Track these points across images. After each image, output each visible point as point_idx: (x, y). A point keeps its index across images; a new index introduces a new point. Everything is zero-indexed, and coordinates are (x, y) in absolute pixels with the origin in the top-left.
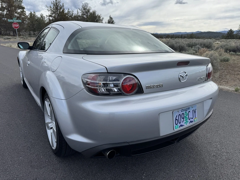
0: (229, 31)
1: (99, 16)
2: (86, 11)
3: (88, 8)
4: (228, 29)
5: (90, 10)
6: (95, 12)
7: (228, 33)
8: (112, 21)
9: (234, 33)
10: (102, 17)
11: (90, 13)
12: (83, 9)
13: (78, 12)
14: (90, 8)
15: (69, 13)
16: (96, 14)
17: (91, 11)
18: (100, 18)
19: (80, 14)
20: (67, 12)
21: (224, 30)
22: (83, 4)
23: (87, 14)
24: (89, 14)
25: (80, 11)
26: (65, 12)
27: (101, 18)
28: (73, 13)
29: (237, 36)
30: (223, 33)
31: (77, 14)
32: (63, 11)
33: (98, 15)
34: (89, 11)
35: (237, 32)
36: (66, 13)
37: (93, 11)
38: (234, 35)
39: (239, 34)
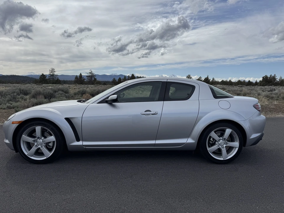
0: (41, 75)
4: (34, 73)
21: (30, 74)
29: (50, 81)
35: (49, 76)
38: (47, 79)
39: (51, 78)
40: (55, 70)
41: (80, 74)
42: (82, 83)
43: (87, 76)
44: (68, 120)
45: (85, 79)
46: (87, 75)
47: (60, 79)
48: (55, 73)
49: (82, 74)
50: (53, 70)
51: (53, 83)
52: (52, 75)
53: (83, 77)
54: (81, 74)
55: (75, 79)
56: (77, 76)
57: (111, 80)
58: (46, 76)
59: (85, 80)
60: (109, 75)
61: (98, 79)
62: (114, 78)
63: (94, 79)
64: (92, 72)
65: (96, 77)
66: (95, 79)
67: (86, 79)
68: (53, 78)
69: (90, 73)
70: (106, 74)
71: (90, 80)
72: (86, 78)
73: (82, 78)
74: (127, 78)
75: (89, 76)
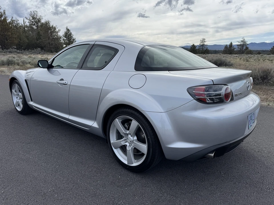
0: (192, 46)
1: (55, 27)
2: (36, 21)
3: (38, 18)
4: (190, 44)
5: (41, 20)
6: (48, 23)
7: (191, 47)
8: (70, 33)
9: (197, 48)
10: (58, 28)
11: (41, 23)
12: (31, 18)
13: (24, 21)
14: (41, 17)
15: (12, 22)
16: (50, 25)
17: (43, 21)
19: (27, 24)
20: (11, 21)
21: (186, 45)
22: (31, 12)
23: (37, 24)
24: (39, 24)
25: (27, 21)
26: (8, 21)
27: (57, 30)
28: (18, 22)
29: (199, 51)
30: (186, 48)
31: (23, 24)
32: (5, 19)
33: (52, 26)
34: (39, 21)
35: (199, 47)
36: (9, 23)
37: (46, 21)
38: (196, 49)
39: (201, 48)
40: (205, 40)
41: (230, 43)
42: (231, 53)
43: (238, 45)
45: (235, 49)
47: (209, 49)
48: (205, 43)
49: (232, 43)
50: (203, 40)
51: (201, 53)
52: (202, 45)
54: (231, 43)
55: (225, 48)
56: (227, 45)
57: (269, 48)
58: (196, 47)
59: (235, 50)
60: (270, 42)
61: (251, 48)
64: (244, 40)
65: (248, 46)
66: (247, 48)
67: (236, 49)
68: (203, 48)
69: (242, 41)
70: (265, 42)
71: (241, 49)
72: (237, 47)
73: (232, 47)
75: (241, 45)
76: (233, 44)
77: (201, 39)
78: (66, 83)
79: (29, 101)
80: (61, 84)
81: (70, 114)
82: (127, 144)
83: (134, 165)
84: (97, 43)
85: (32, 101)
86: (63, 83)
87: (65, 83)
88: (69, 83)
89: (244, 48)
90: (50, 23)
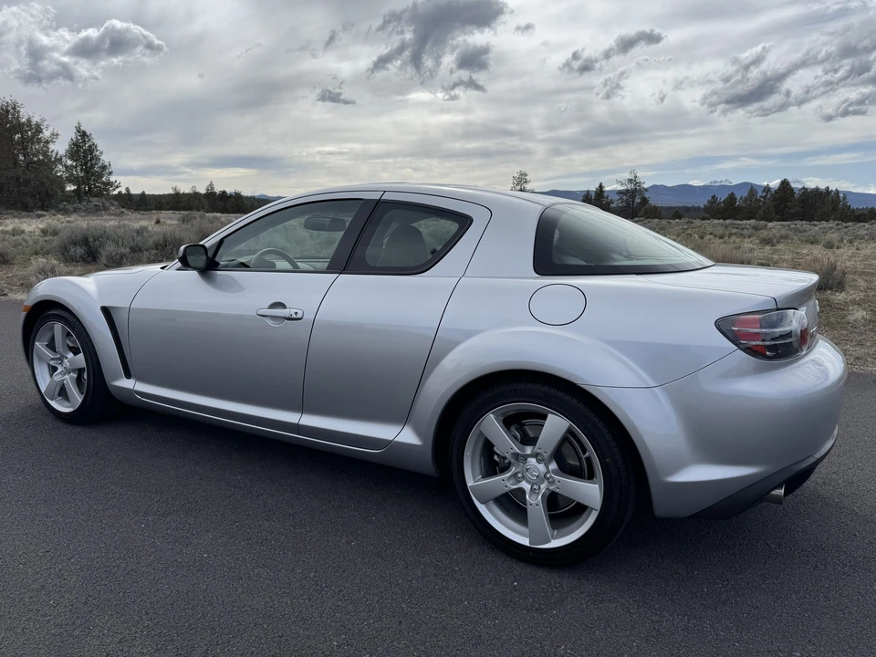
1: (38, 126)
6: (14, 109)
8: (90, 146)
10: (50, 129)
16: (18, 117)
18: (41, 131)
27: (46, 134)
33: (29, 121)
37: (5, 104)
40: (528, 177)
41: (597, 186)
43: (620, 192)
44: (106, 311)
45: (612, 202)
46: (620, 188)
49: (603, 185)
50: (523, 177)
53: (605, 194)
54: (601, 186)
56: (589, 191)
57: (702, 202)
59: (612, 205)
60: (702, 184)
61: (655, 201)
62: (713, 197)
63: (639, 201)
64: (636, 177)
65: (647, 195)
66: (645, 201)
67: (616, 203)
69: (630, 181)
70: (691, 183)
71: (628, 204)
72: (617, 197)
73: (603, 197)
74: (760, 194)
75: (627, 191)
76: (607, 189)
77: (516, 175)
78: (299, 316)
79: (117, 378)
80: (274, 318)
81: (302, 409)
82: (526, 486)
83: (556, 543)
84: (387, 197)
85: (128, 375)
86: (288, 316)
87: (294, 316)
88: (309, 317)
89: (638, 200)
90: (19, 112)
